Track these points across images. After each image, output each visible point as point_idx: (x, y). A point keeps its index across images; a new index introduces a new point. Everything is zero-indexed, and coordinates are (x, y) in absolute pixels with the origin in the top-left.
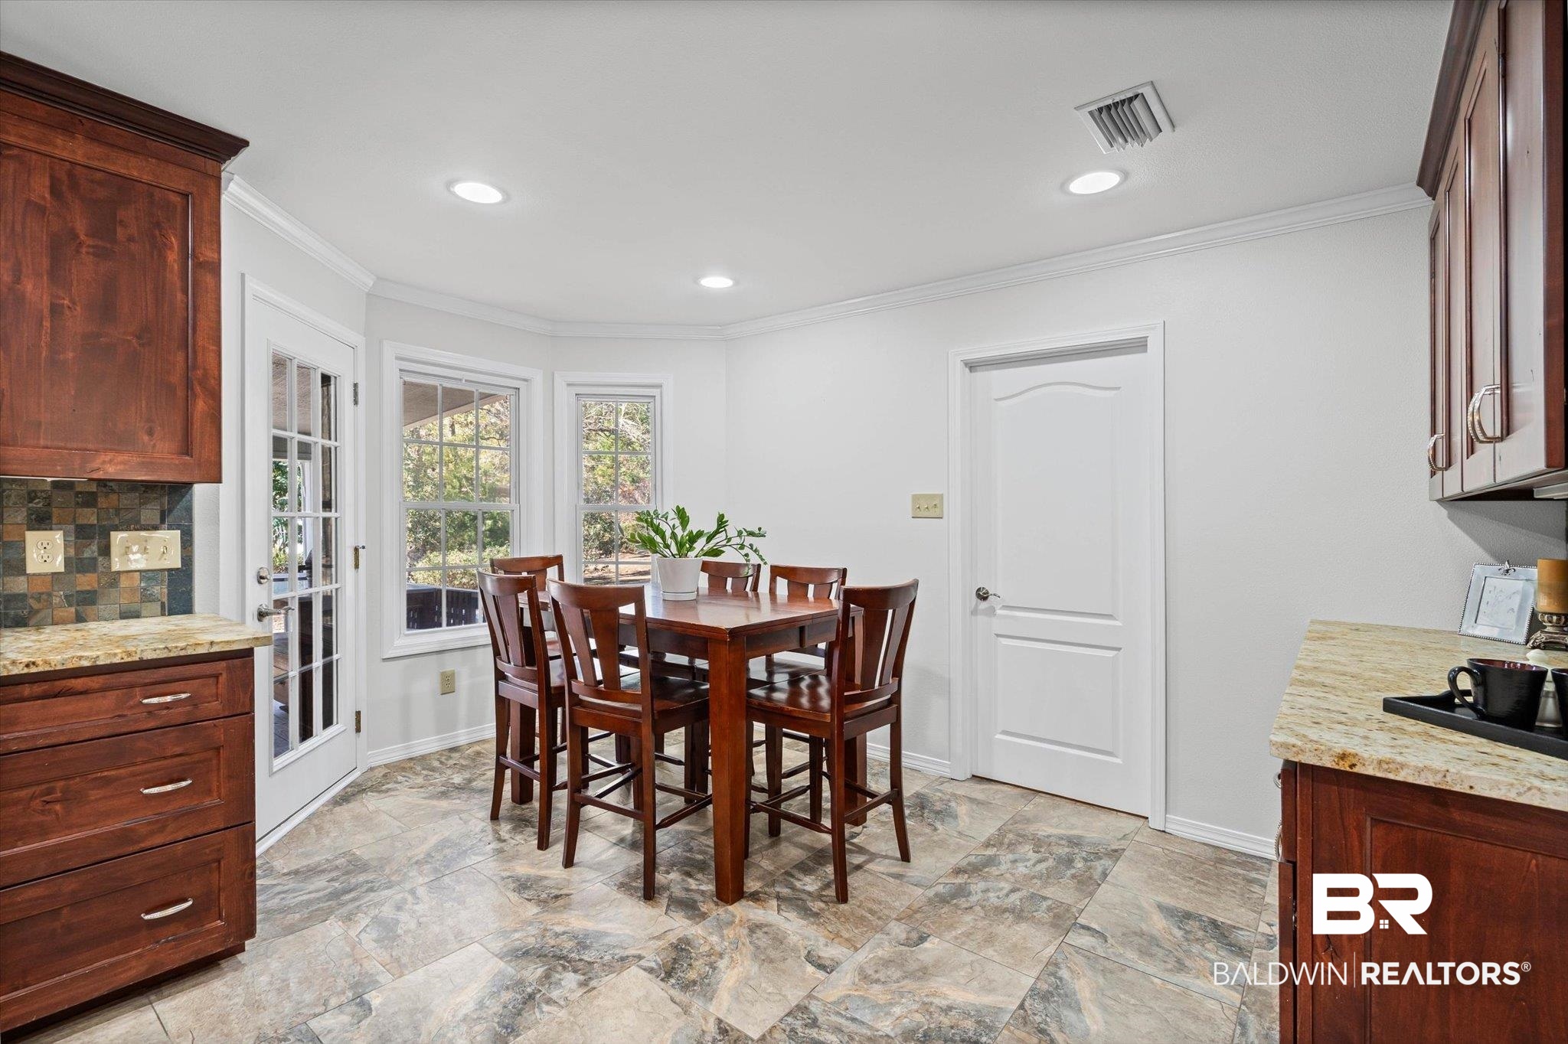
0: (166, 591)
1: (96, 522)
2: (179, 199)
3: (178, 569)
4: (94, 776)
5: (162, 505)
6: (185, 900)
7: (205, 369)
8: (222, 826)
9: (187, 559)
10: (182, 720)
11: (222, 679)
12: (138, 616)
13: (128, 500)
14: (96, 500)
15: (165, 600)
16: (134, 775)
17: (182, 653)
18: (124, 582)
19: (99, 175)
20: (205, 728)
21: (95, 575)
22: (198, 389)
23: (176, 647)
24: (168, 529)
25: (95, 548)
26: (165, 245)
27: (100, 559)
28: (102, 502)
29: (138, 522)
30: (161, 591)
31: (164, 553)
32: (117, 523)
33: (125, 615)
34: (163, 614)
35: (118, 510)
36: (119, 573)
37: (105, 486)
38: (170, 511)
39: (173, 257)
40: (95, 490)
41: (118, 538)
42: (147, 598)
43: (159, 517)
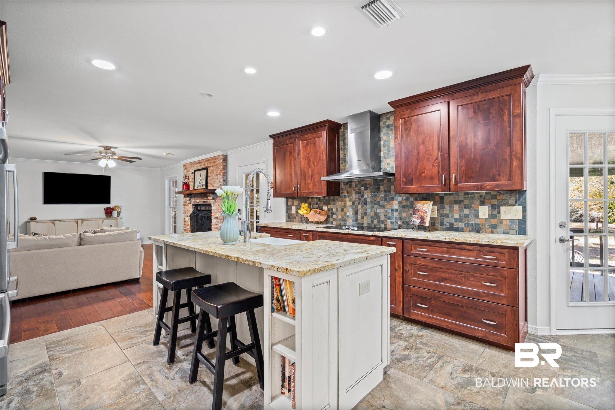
0: (517, 226)
1: (496, 204)
2: (508, 97)
3: (521, 219)
4: (471, 274)
5: (516, 198)
6: (495, 322)
7: (516, 151)
8: (506, 304)
9: (525, 216)
10: (494, 265)
11: (507, 255)
12: (508, 234)
13: (506, 196)
14: (496, 197)
15: (517, 229)
16: (481, 277)
17: (493, 244)
18: (504, 223)
19: (485, 102)
20: (501, 270)
21: (496, 220)
22: (514, 158)
23: (491, 242)
24: (518, 206)
25: (496, 211)
26: (503, 114)
27: (498, 215)
28: (498, 198)
29: (508, 204)
30: (516, 226)
31: (516, 214)
32: (502, 204)
33: (505, 233)
34: (516, 234)
35: (502, 200)
36: (503, 219)
37: (499, 193)
38: (519, 200)
39: (506, 117)
40: (496, 194)
41: (502, 209)
42: (511, 228)
43: (515, 202)
